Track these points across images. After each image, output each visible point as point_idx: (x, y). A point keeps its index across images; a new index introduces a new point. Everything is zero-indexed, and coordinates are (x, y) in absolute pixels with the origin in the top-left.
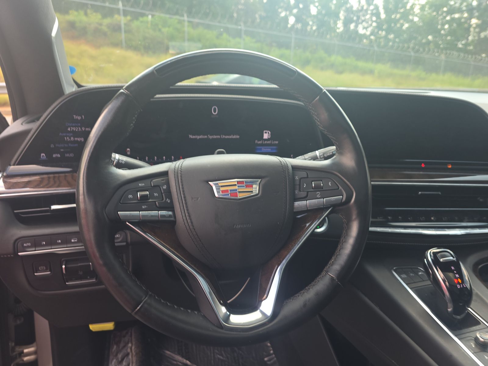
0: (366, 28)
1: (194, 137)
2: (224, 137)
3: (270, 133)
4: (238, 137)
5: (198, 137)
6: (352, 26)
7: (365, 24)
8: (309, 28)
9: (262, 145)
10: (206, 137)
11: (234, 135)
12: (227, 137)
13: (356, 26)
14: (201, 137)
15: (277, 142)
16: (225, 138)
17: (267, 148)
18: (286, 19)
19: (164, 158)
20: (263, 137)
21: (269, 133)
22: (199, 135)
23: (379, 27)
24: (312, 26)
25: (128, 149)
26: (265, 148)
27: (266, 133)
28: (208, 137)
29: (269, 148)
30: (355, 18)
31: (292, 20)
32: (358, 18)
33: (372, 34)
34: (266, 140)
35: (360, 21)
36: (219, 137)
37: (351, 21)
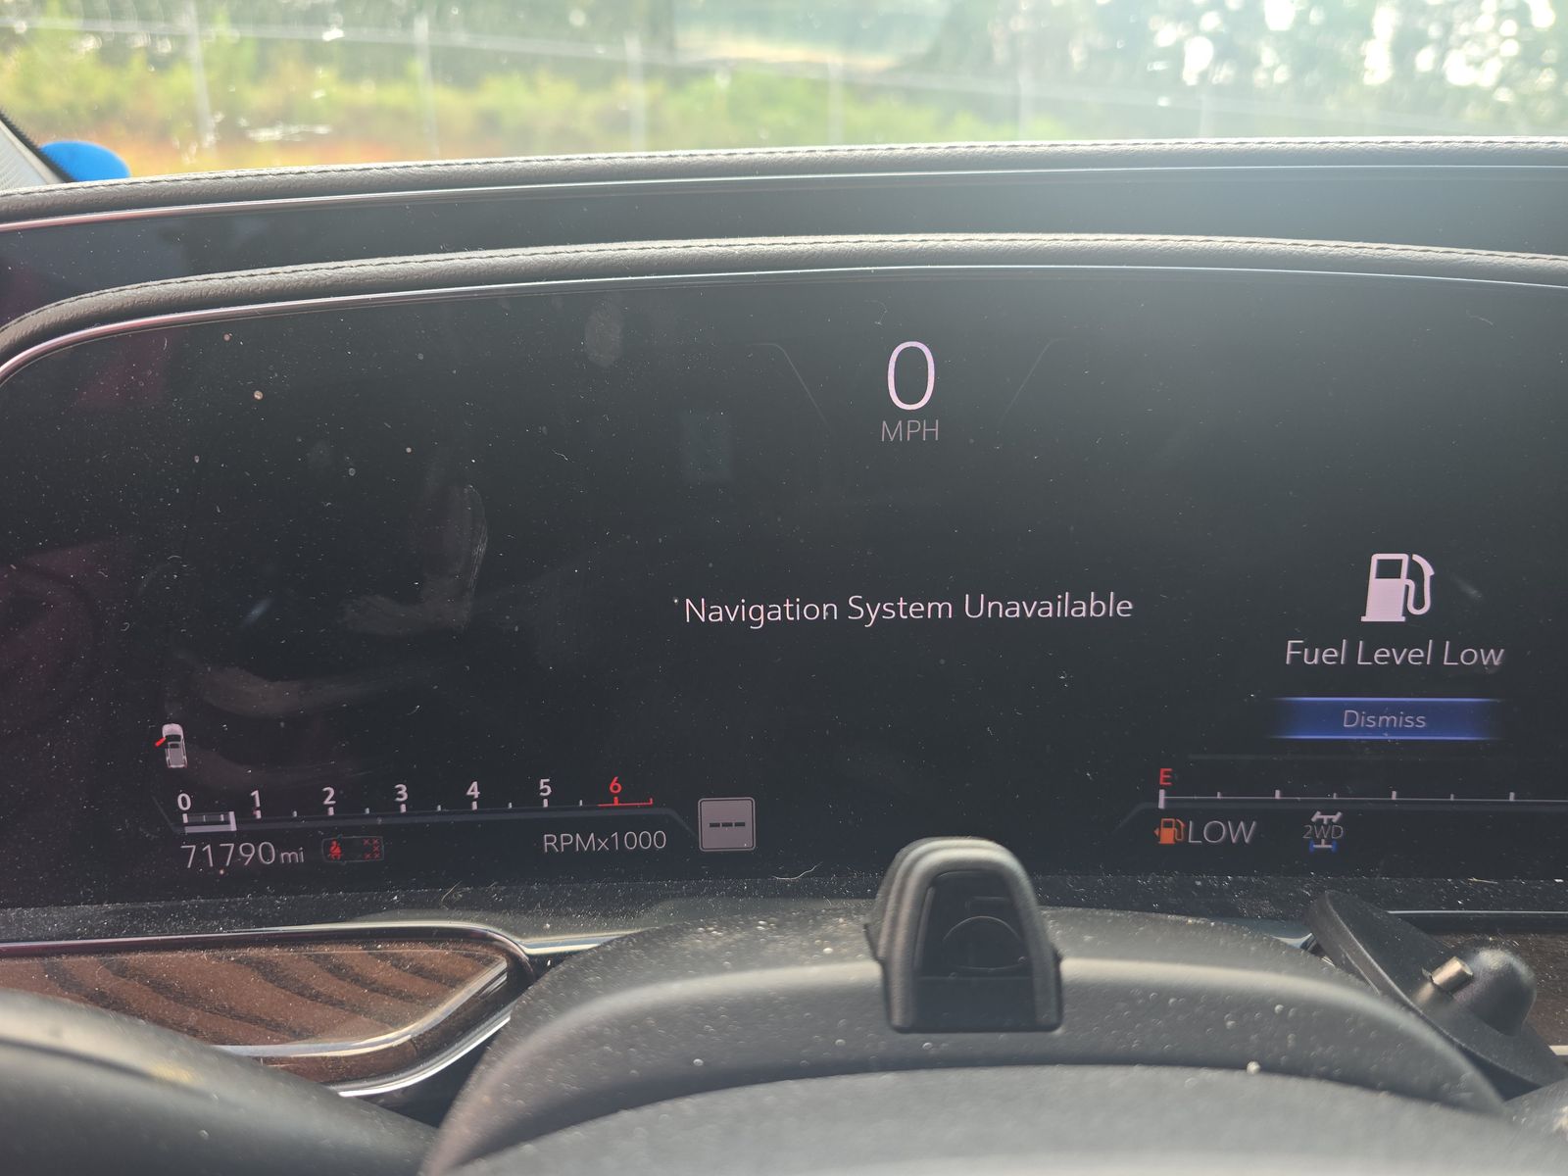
0: (1478, 64)
1: (718, 614)
2: (987, 607)
3: (1428, 571)
4: (1122, 608)
5: (762, 616)
6: (1424, 61)
7: (1473, 50)
8: (1260, 77)
9: (1347, 679)
10: (826, 610)
11: (1081, 594)
12: (1016, 610)
13: (1441, 59)
14: (780, 612)
15: (1494, 658)
16: (995, 623)
17: (1394, 709)
18: (1176, 55)
19: (474, 790)
20: (1361, 605)
21: (1416, 573)
22: (770, 598)
23: (1531, 56)
24: (1271, 71)
25: (171, 729)
26: (1376, 710)
27: (1389, 570)
28: (845, 610)
29: (1413, 710)
30: (1434, 31)
31: (1199, 56)
32: (1448, 28)
33: (1504, 80)
34: (1385, 633)
35: (1453, 38)
36: (941, 608)
37: (1420, 41)
